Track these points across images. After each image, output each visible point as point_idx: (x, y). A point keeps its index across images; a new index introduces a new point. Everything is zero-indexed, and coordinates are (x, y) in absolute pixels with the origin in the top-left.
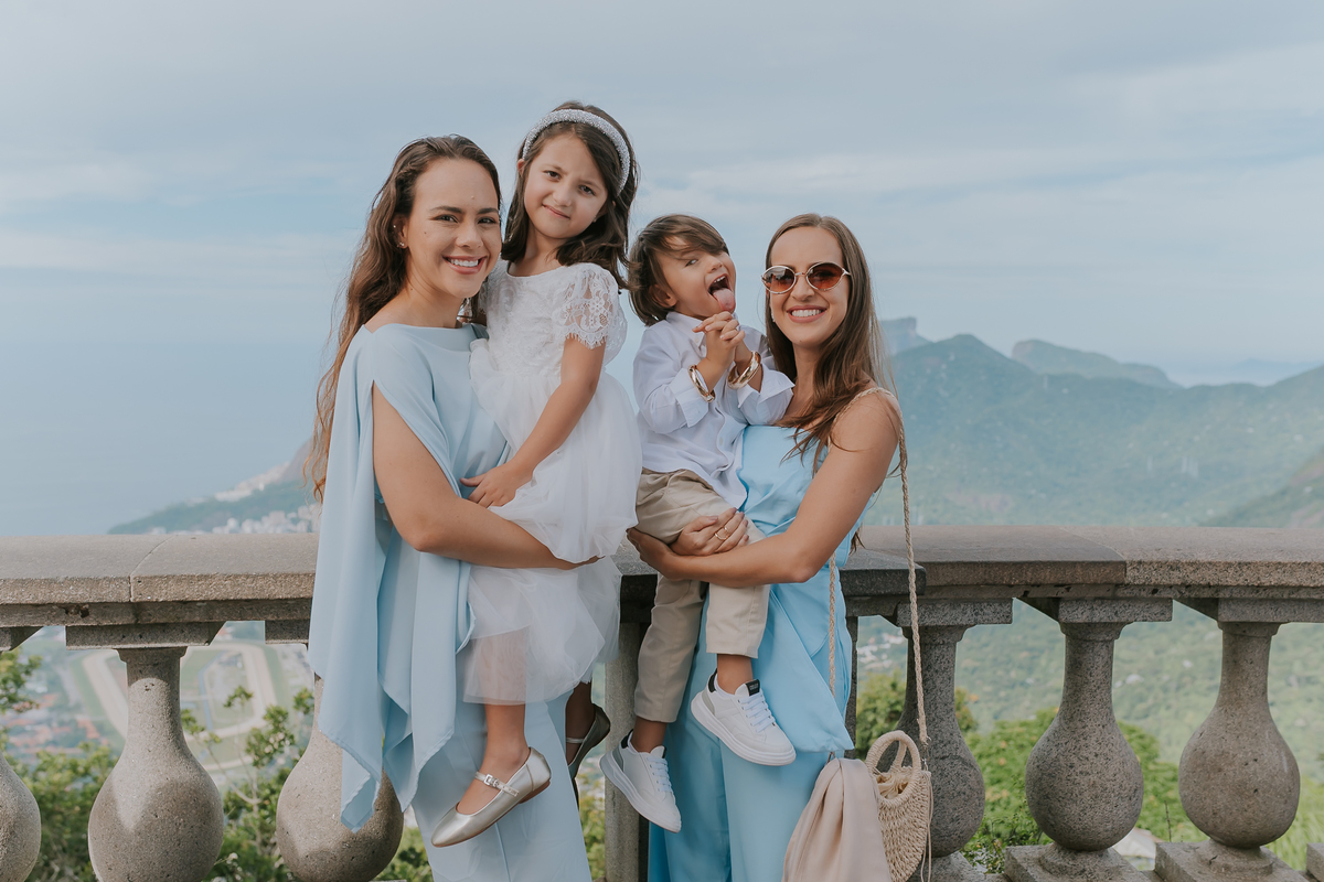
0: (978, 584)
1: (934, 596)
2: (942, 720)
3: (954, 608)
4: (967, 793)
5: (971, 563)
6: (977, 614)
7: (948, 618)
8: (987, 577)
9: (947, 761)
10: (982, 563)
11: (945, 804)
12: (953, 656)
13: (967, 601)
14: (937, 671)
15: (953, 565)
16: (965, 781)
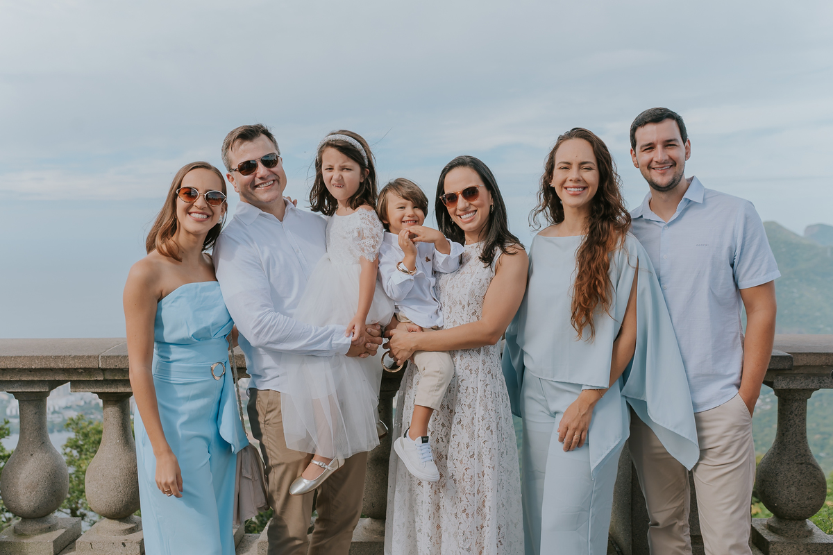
0: (822, 366)
1: (795, 372)
2: (800, 442)
3: (807, 379)
4: (817, 483)
5: (818, 353)
6: (821, 383)
7: (803, 384)
8: (827, 361)
9: (804, 465)
10: (824, 353)
11: (803, 489)
12: (806, 406)
13: (814, 375)
14: (796, 415)
15: (807, 354)
16: (815, 477)
